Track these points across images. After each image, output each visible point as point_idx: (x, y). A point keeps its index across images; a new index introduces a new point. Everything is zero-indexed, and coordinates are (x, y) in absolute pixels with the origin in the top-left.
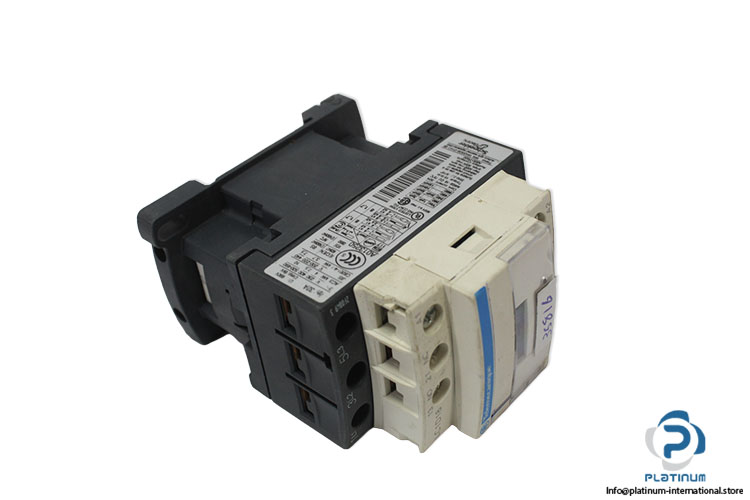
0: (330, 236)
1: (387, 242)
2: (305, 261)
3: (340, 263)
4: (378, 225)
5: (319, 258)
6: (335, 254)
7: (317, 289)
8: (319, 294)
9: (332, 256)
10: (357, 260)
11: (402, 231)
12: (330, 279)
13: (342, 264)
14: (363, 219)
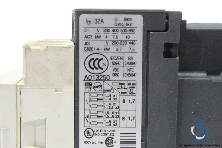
0: (129, 75)
1: (87, 95)
2: (123, 43)
3: (102, 57)
4: (107, 107)
5: (118, 51)
6: (111, 62)
7: (93, 25)
8: (89, 22)
9: (111, 58)
10: (92, 66)
11: (87, 113)
12: (94, 38)
13: (100, 57)
14: (122, 106)
